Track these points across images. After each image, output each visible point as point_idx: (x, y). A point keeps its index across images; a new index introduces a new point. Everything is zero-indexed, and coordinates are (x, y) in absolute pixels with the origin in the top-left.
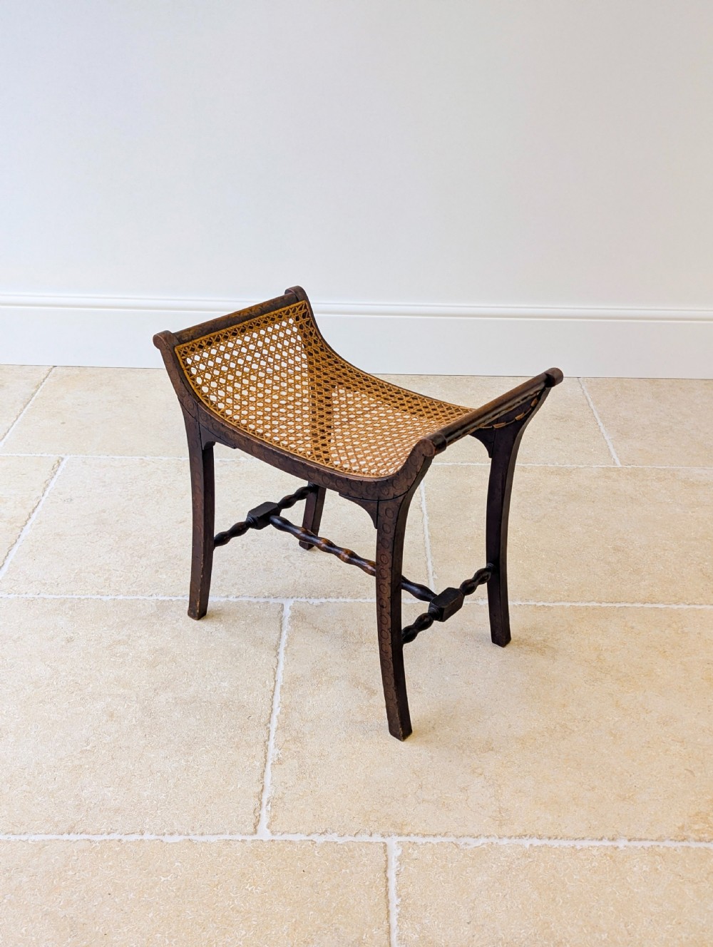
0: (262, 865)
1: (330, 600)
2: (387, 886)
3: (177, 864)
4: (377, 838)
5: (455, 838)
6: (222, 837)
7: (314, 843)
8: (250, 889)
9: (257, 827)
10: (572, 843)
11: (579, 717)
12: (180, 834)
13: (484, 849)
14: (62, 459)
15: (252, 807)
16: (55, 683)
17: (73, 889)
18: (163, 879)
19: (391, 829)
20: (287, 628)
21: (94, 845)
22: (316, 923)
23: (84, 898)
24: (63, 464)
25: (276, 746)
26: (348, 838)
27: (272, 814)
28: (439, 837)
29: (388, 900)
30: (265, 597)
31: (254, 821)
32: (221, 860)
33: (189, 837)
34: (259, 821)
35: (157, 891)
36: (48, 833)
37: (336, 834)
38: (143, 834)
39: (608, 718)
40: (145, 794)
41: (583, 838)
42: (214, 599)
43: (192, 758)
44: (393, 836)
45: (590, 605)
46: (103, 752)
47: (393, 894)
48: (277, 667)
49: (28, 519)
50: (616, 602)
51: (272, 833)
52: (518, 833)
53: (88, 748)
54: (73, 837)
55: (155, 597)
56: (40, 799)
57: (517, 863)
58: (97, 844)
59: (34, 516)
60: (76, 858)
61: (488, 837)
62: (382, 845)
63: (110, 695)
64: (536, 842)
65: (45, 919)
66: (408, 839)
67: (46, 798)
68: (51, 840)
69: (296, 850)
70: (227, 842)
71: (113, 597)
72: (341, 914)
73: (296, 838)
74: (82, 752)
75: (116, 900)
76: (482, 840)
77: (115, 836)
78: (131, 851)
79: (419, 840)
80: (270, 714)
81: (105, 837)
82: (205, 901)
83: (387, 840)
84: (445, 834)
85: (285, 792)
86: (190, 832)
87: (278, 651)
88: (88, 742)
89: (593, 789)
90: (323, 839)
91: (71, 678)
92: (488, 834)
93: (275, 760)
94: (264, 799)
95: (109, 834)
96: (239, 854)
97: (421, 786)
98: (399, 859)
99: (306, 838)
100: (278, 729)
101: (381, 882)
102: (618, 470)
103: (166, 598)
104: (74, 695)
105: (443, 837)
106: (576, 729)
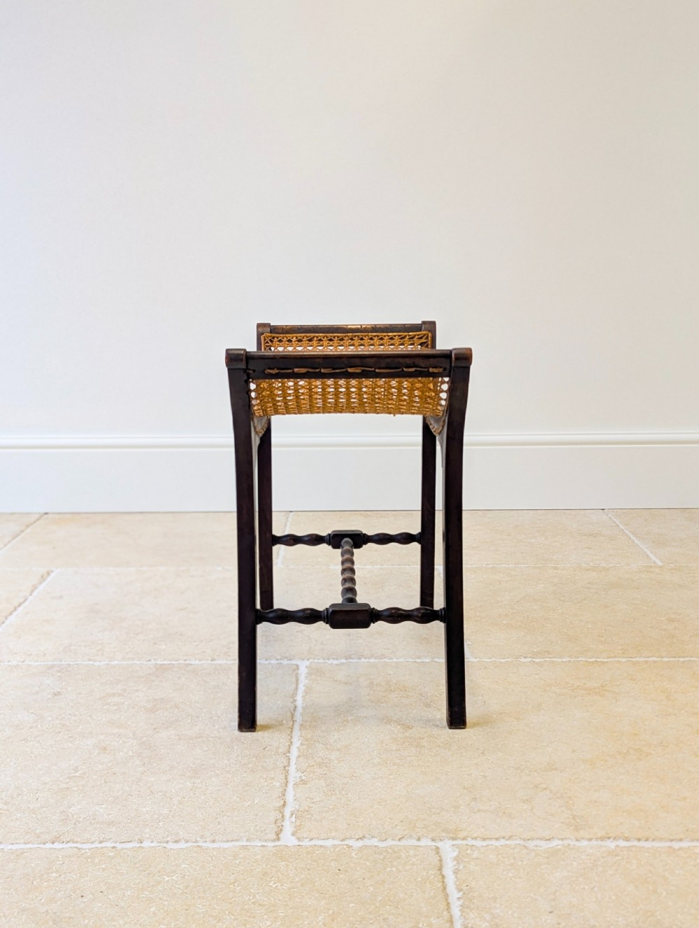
0: (288, 865)
1: (352, 660)
2: (443, 882)
3: (183, 866)
4: (425, 842)
5: (523, 841)
6: (237, 844)
7: (349, 847)
8: (274, 886)
9: (280, 836)
10: (668, 844)
11: (655, 743)
12: (187, 842)
13: (560, 850)
14: (52, 571)
15: (273, 819)
16: (39, 726)
17: (57, 889)
18: (167, 879)
19: (443, 834)
20: (304, 681)
21: (83, 851)
22: (359, 914)
24: (53, 575)
25: (297, 770)
26: (390, 843)
27: (298, 824)
28: (502, 840)
29: (447, 894)
30: (278, 660)
31: (276, 829)
32: (237, 862)
33: (197, 844)
34: (281, 830)
35: (160, 888)
36: (29, 843)
37: (375, 839)
38: (141, 842)
40: (144, 810)
41: (681, 840)
43: (199, 781)
44: (446, 841)
46: (95, 777)
47: (451, 888)
48: (294, 710)
49: (13, 611)
50: (679, 657)
51: (299, 839)
52: (599, 835)
53: (77, 774)
54: (57, 845)
55: (153, 662)
56: (19, 815)
57: (602, 860)
58: (87, 851)
59: (20, 609)
60: (61, 862)
61: (562, 840)
62: (434, 847)
63: (102, 734)
64: (622, 843)
65: (22, 915)
66: (464, 842)
67: (26, 815)
68: (30, 848)
69: (328, 852)
70: (245, 847)
71: (106, 663)
72: (390, 905)
73: (329, 843)
74: (69, 777)
75: (110, 897)
76: (555, 843)
77: (110, 844)
78: (128, 856)
79: (479, 843)
80: (290, 746)
81: (97, 845)
82: (219, 897)
83: (439, 844)
84: (510, 838)
85: (312, 805)
86: (198, 839)
87: (296, 698)
88: (76, 770)
89: (685, 799)
90: (360, 843)
91: (57, 722)
92: (563, 837)
93: (298, 781)
94: (287, 812)
95: (101, 842)
96: (259, 857)
97: (475, 799)
98: (456, 859)
99: (339, 843)
100: (299, 756)
101: (437, 879)
102: (660, 567)
103: (166, 662)
104: (61, 734)
105: (507, 840)
106: (653, 752)
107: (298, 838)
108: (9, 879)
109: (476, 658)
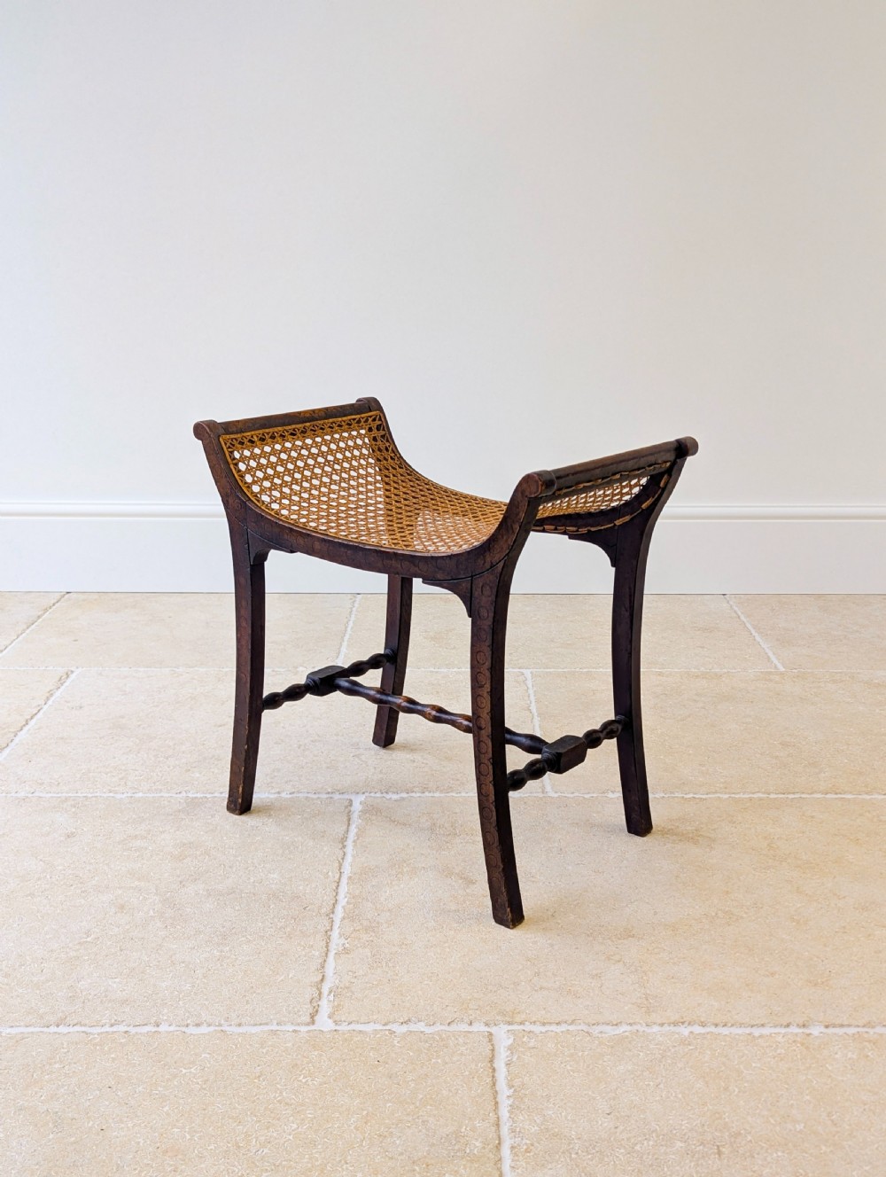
0: (321, 1055)
1: (413, 794)
2: (493, 1077)
3: (203, 1055)
4: (479, 1027)
5: (587, 1026)
6: (266, 1028)
7: (393, 1032)
8: (304, 1081)
9: (316, 1018)
10: (748, 1030)
11: (748, 904)
12: (209, 1025)
13: (627, 1037)
14: (72, 672)
15: (308, 997)
16: (48, 877)
17: (60, 1083)
18: (184, 1071)
19: (498, 1018)
20: (356, 821)
21: (91, 1037)
22: (396, 1115)
23: (75, 1091)
24: (73, 677)
25: (341, 935)
26: (438, 1027)
27: (336, 1004)
28: (564, 1025)
29: (496, 1092)
30: (329, 793)
31: (311, 1011)
32: (264, 1051)
33: (220, 1028)
34: (317, 1011)
35: (176, 1083)
36: (30, 1026)
37: (422, 1023)
38: (158, 1026)
39: (787, 904)
40: (164, 985)
41: (763, 1025)
42: (259, 795)
43: (228, 948)
44: (502, 1025)
45: (755, 796)
46: (109, 943)
47: (501, 1084)
48: (343, 859)
49: (24, 725)
50: (789, 793)
51: (336, 1022)
52: (672, 1019)
53: (89, 939)
54: (62, 1029)
55: (184, 794)
56: (21, 991)
57: (673, 1050)
58: (96, 1036)
59: (32, 723)
60: (66, 1050)
61: (631, 1024)
62: (487, 1034)
63: (120, 888)
64: (697, 1029)
65: (19, 1115)
66: (521, 1027)
67: (29, 990)
68: (32, 1033)
69: (368, 1039)
70: (274, 1032)
71: (129, 795)
72: (431, 1105)
73: (369, 1028)
74: (79, 943)
75: (119, 1093)
76: (624, 1028)
77: (122, 1028)
78: (142, 1042)
79: (538, 1029)
80: (334, 905)
81: (107, 1029)
82: (241, 1094)
83: (493, 1030)
84: (573, 1022)
85: (353, 980)
86: (222, 1022)
87: (345, 843)
88: (88, 934)
89: (773, 974)
90: (404, 1028)
91: (70, 872)
92: (631, 1021)
93: (340, 949)
94: (325, 989)
95: (112, 1025)
96: (289, 1045)
97: (538, 974)
98: (510, 1048)
99: (381, 1028)
100: (344, 918)
101: (486, 1073)
102: (782, 674)
103: (199, 795)
104: (72, 888)
105: (571, 1024)
106: (745, 915)
107: (334, 1022)
108: (6, 1071)
109: (556, 792)
